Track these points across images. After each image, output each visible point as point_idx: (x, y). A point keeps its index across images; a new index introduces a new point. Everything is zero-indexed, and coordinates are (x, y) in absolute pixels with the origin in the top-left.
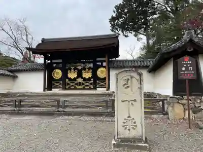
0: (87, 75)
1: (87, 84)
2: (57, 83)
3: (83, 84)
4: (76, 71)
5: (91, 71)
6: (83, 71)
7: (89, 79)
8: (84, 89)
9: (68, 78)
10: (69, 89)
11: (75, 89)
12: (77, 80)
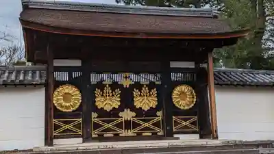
0: (146, 102)
1: (147, 125)
2: (66, 123)
3: (136, 125)
4: (118, 91)
5: (154, 91)
6: (136, 92)
7: (152, 112)
8: (139, 137)
9: (96, 109)
10: (101, 138)
11: (117, 138)
12: (121, 114)
